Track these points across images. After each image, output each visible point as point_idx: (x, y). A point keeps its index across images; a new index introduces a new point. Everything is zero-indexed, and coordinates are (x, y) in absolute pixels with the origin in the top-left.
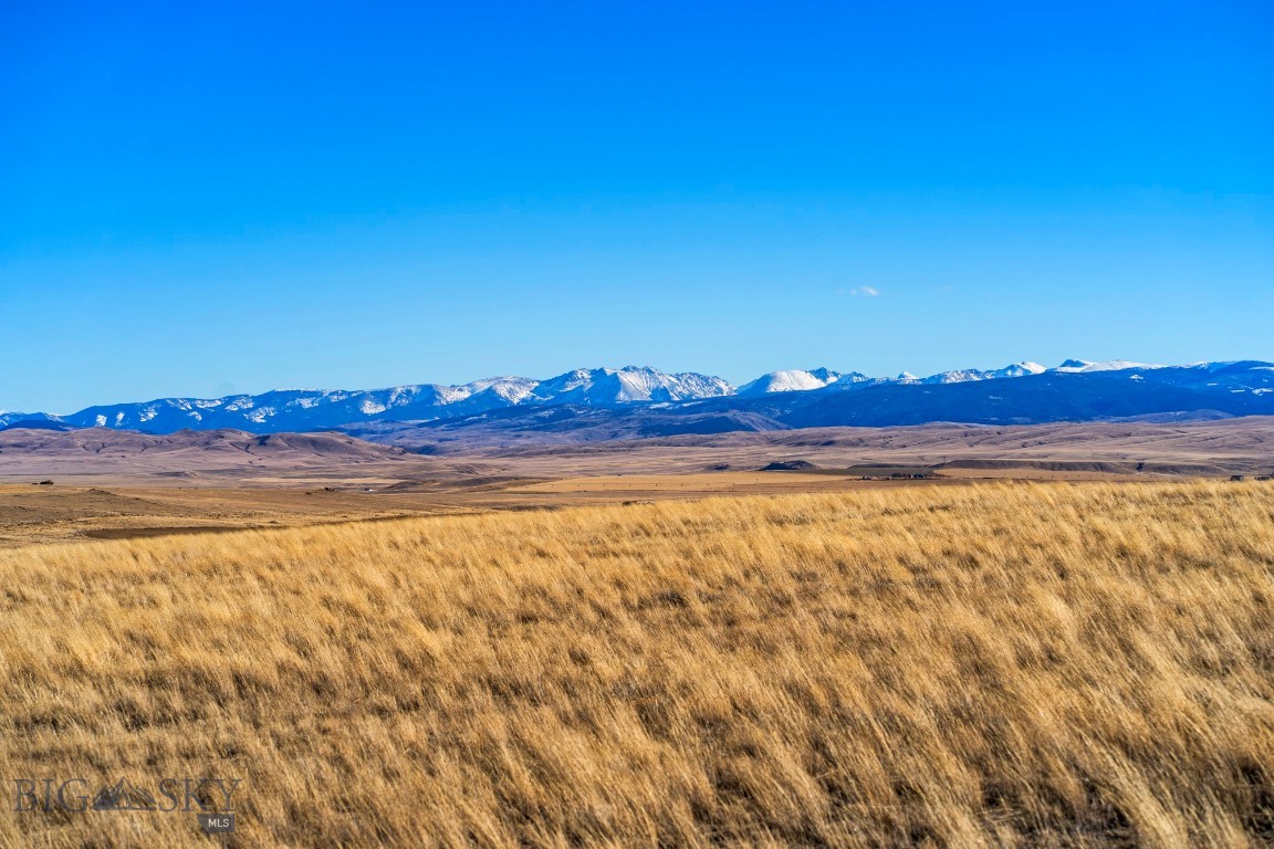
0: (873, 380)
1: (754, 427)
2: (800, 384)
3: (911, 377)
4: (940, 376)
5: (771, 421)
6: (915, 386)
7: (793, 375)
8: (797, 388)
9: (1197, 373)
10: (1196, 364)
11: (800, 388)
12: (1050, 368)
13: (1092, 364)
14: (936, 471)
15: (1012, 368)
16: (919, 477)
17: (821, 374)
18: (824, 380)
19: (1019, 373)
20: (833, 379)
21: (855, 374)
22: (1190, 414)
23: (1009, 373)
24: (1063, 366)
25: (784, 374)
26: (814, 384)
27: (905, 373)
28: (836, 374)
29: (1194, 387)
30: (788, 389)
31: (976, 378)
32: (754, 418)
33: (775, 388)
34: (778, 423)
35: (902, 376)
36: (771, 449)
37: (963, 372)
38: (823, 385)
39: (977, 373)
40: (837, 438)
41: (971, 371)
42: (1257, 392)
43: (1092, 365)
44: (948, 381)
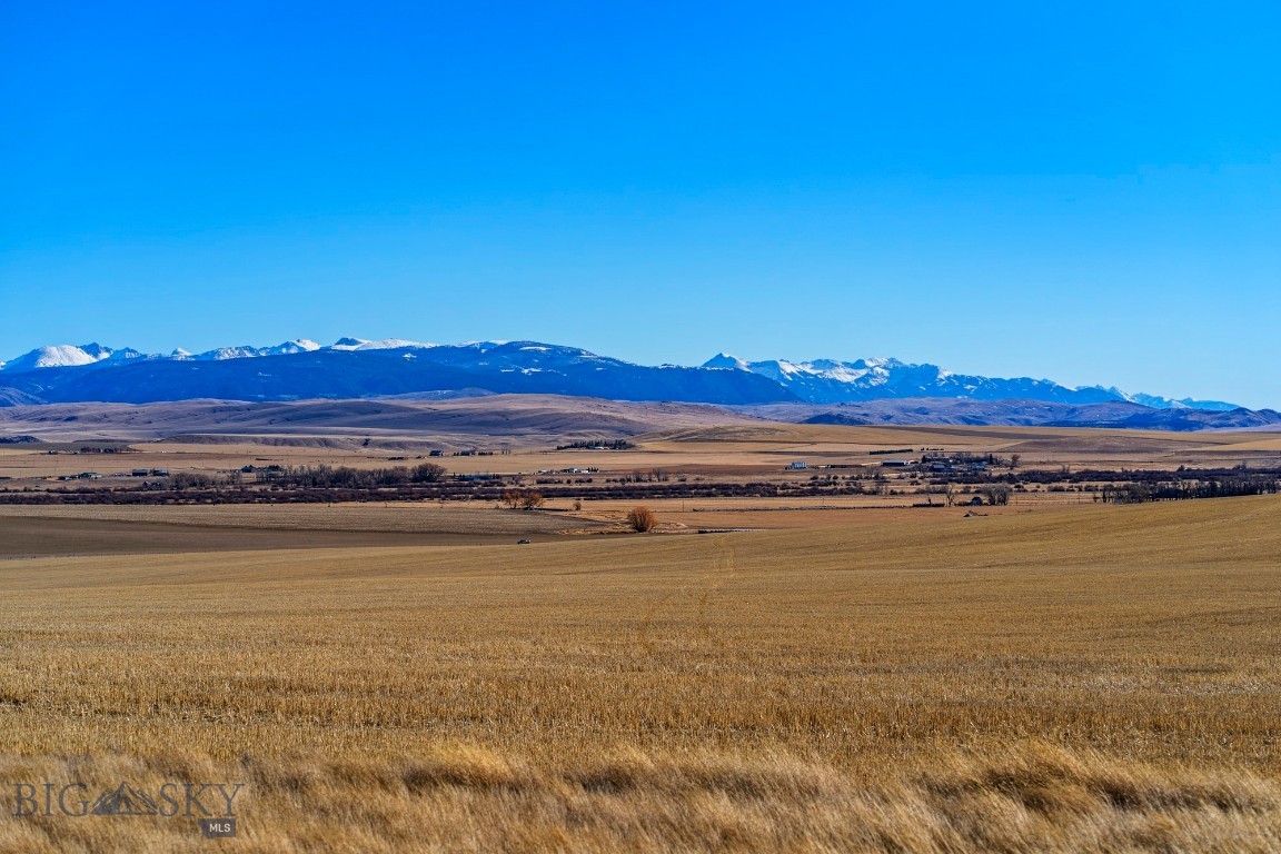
0: (145, 356)
1: (12, 402)
2: (70, 359)
3: (185, 353)
4: (213, 353)
5: (31, 396)
6: (187, 362)
7: (63, 350)
8: (66, 363)
9: (470, 352)
10: (469, 343)
11: (71, 364)
12: (326, 345)
13: (366, 342)
14: (130, 446)
15: (287, 345)
16: (109, 451)
17: (92, 349)
18: (96, 355)
19: (293, 351)
20: (104, 355)
21: (128, 350)
22: (457, 392)
23: (284, 350)
24: (338, 344)
25: (54, 349)
26: (85, 359)
27: (179, 350)
28: (107, 350)
29: (466, 366)
30: (58, 364)
31: (249, 355)
32: (13, 394)
33: (44, 363)
34: (38, 399)
35: (176, 352)
36: (13, 424)
37: (237, 348)
38: (95, 360)
39: (251, 350)
40: (82, 414)
41: (245, 348)
42: (526, 371)
43: (368, 343)
44: (222, 358)
